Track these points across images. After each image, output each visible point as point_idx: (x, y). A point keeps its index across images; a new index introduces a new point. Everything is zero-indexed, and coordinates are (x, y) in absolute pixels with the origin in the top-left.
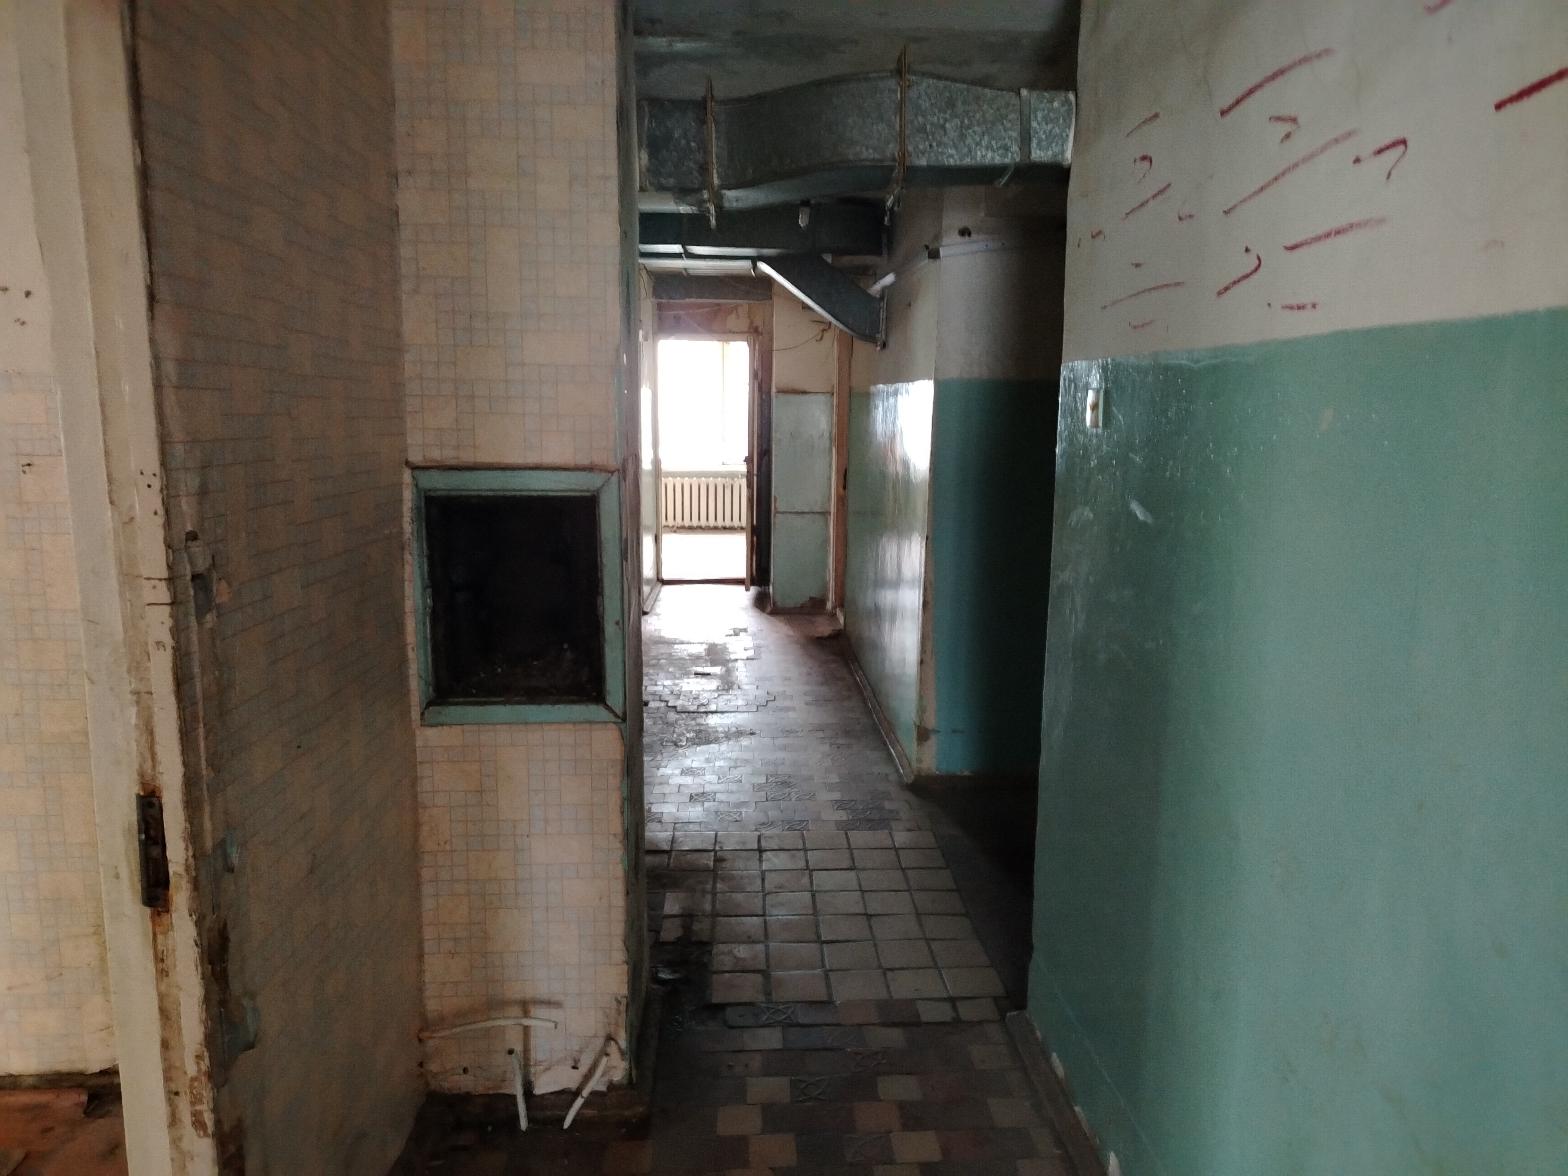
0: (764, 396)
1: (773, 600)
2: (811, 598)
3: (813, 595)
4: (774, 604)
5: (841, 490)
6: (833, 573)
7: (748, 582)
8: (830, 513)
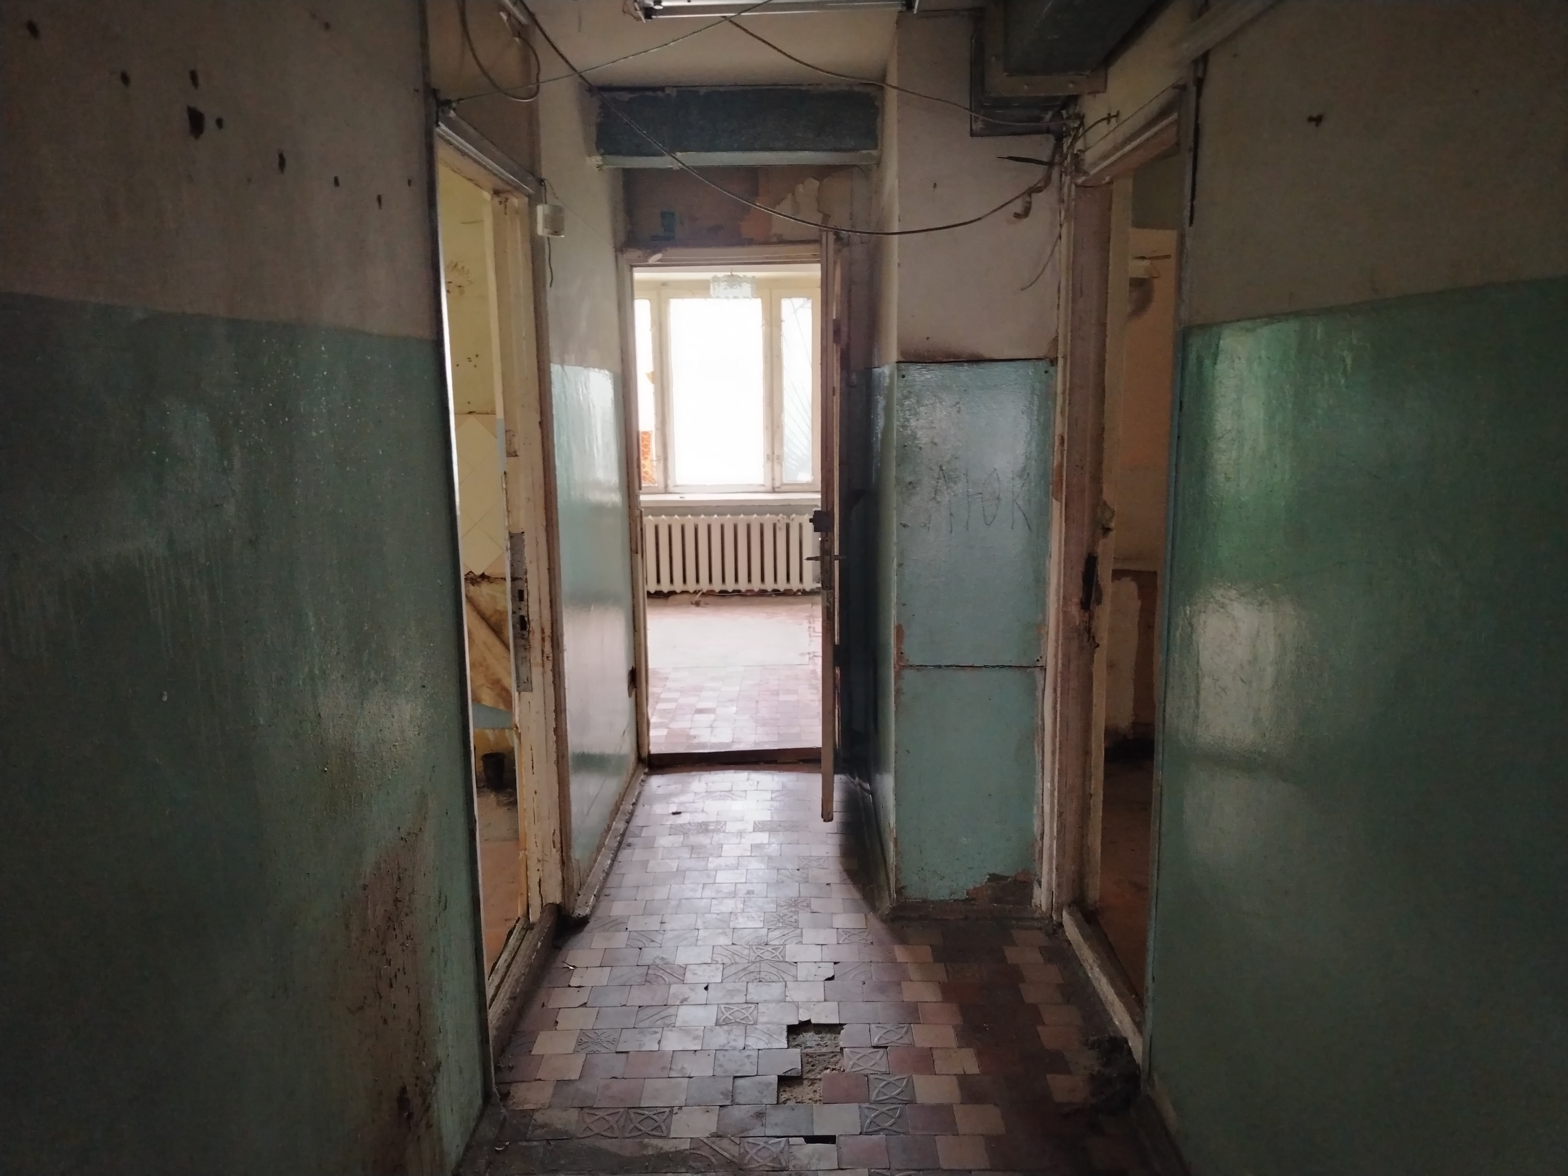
0: (854, 377)
1: (897, 881)
2: (994, 878)
3: (998, 870)
4: (899, 891)
5: (1075, 610)
6: (1052, 818)
7: (828, 760)
8: (1044, 669)
